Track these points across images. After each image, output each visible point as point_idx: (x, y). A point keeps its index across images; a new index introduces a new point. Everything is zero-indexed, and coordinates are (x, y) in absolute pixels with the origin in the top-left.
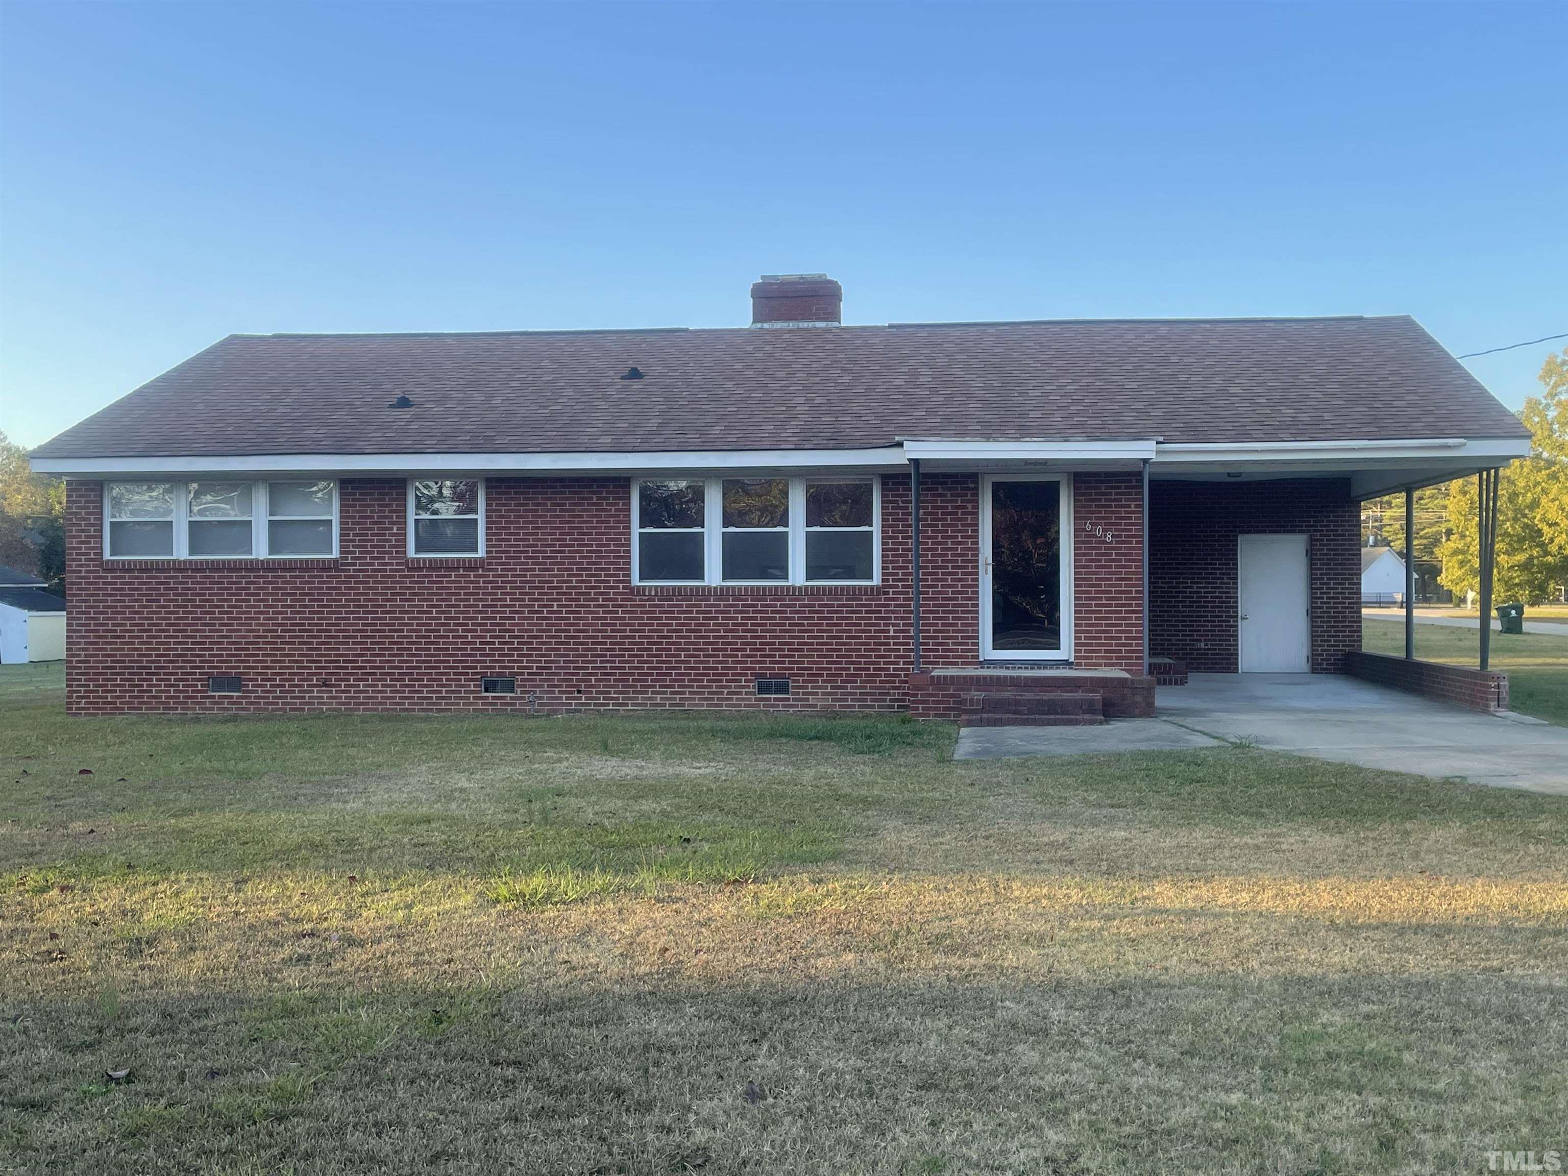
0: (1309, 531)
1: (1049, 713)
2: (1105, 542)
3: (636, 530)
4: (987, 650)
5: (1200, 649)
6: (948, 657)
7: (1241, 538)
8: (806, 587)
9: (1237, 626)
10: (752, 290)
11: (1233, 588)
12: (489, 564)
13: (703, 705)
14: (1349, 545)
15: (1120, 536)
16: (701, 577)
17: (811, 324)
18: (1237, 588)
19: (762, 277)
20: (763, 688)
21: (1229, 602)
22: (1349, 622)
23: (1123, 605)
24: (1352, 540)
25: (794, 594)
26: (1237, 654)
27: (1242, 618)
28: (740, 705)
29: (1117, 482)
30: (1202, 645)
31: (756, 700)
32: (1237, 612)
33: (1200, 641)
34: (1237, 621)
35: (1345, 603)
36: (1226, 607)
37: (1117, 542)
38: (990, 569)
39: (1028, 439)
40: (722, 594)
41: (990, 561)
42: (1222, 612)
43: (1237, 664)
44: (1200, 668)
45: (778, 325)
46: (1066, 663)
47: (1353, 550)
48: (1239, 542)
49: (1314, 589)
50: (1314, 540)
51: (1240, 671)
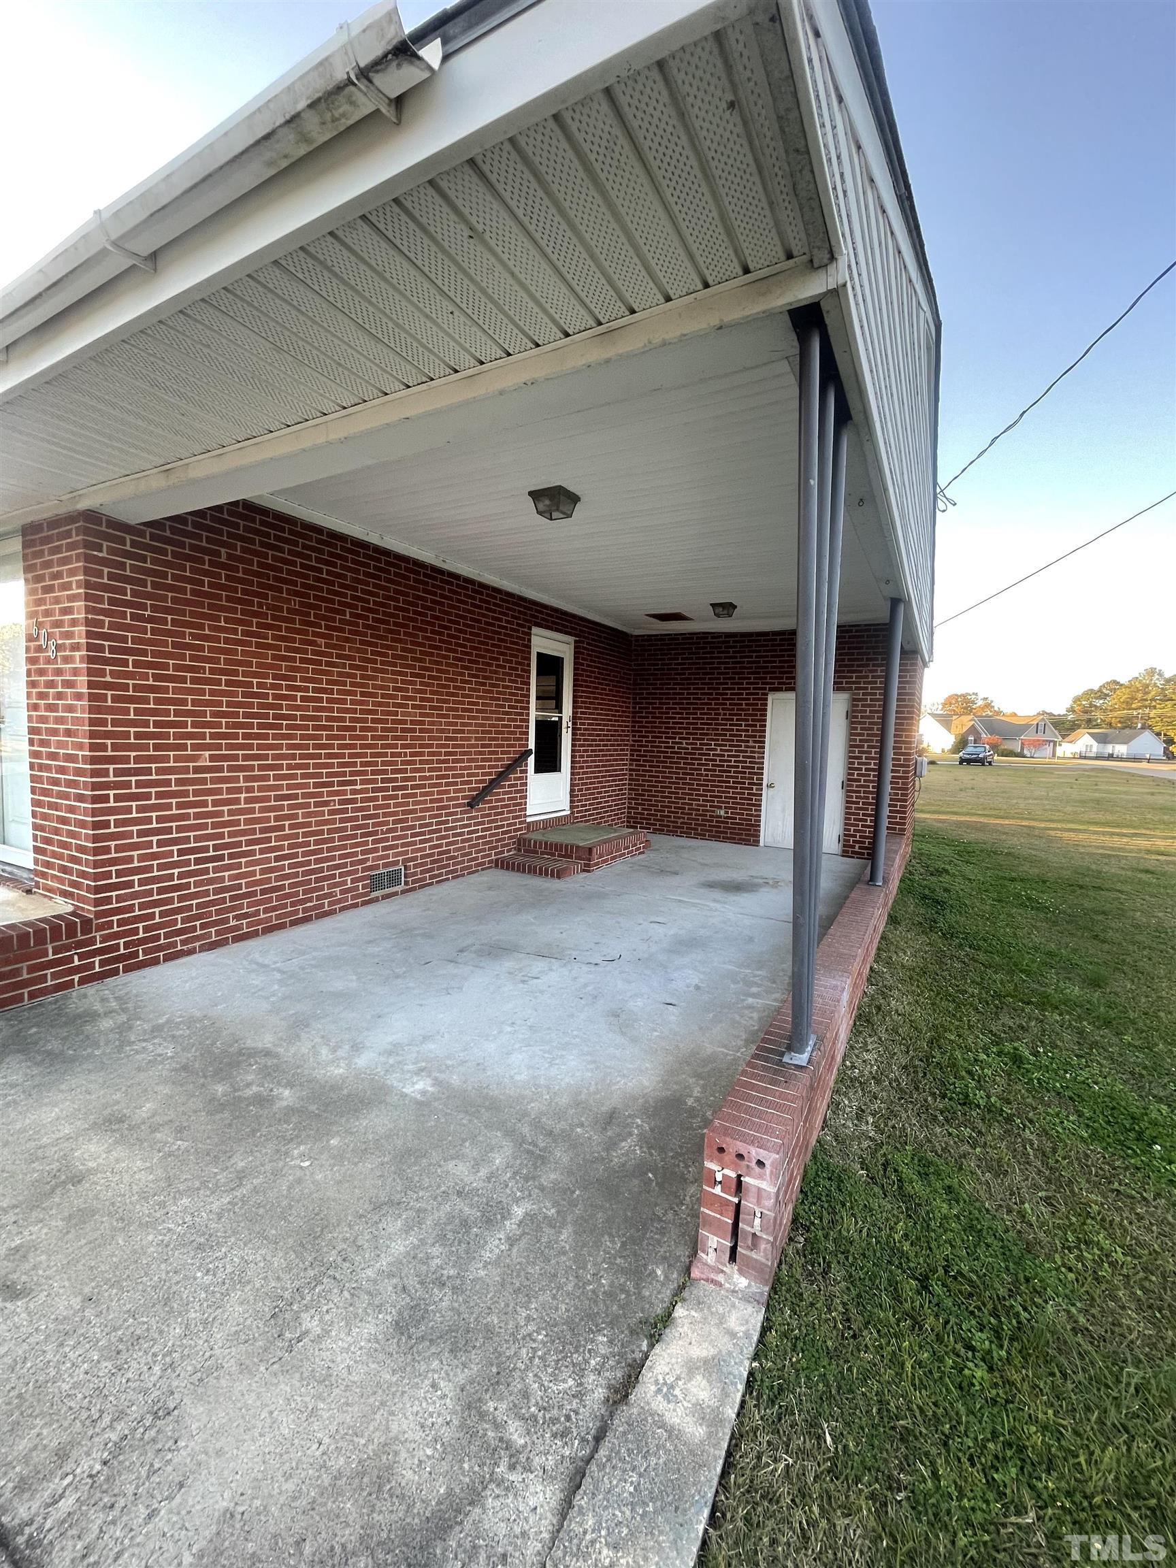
0: (850, 689)
5: (720, 817)
7: (771, 697)
9: (761, 795)
11: (759, 752)
18: (764, 752)
21: (753, 767)
26: (759, 825)
27: (770, 786)
30: (722, 813)
32: (762, 779)
33: (720, 808)
34: (762, 789)
36: (750, 773)
42: (745, 778)
43: (758, 836)
44: (719, 837)
48: (769, 702)
49: (850, 757)
50: (854, 700)
51: (761, 844)
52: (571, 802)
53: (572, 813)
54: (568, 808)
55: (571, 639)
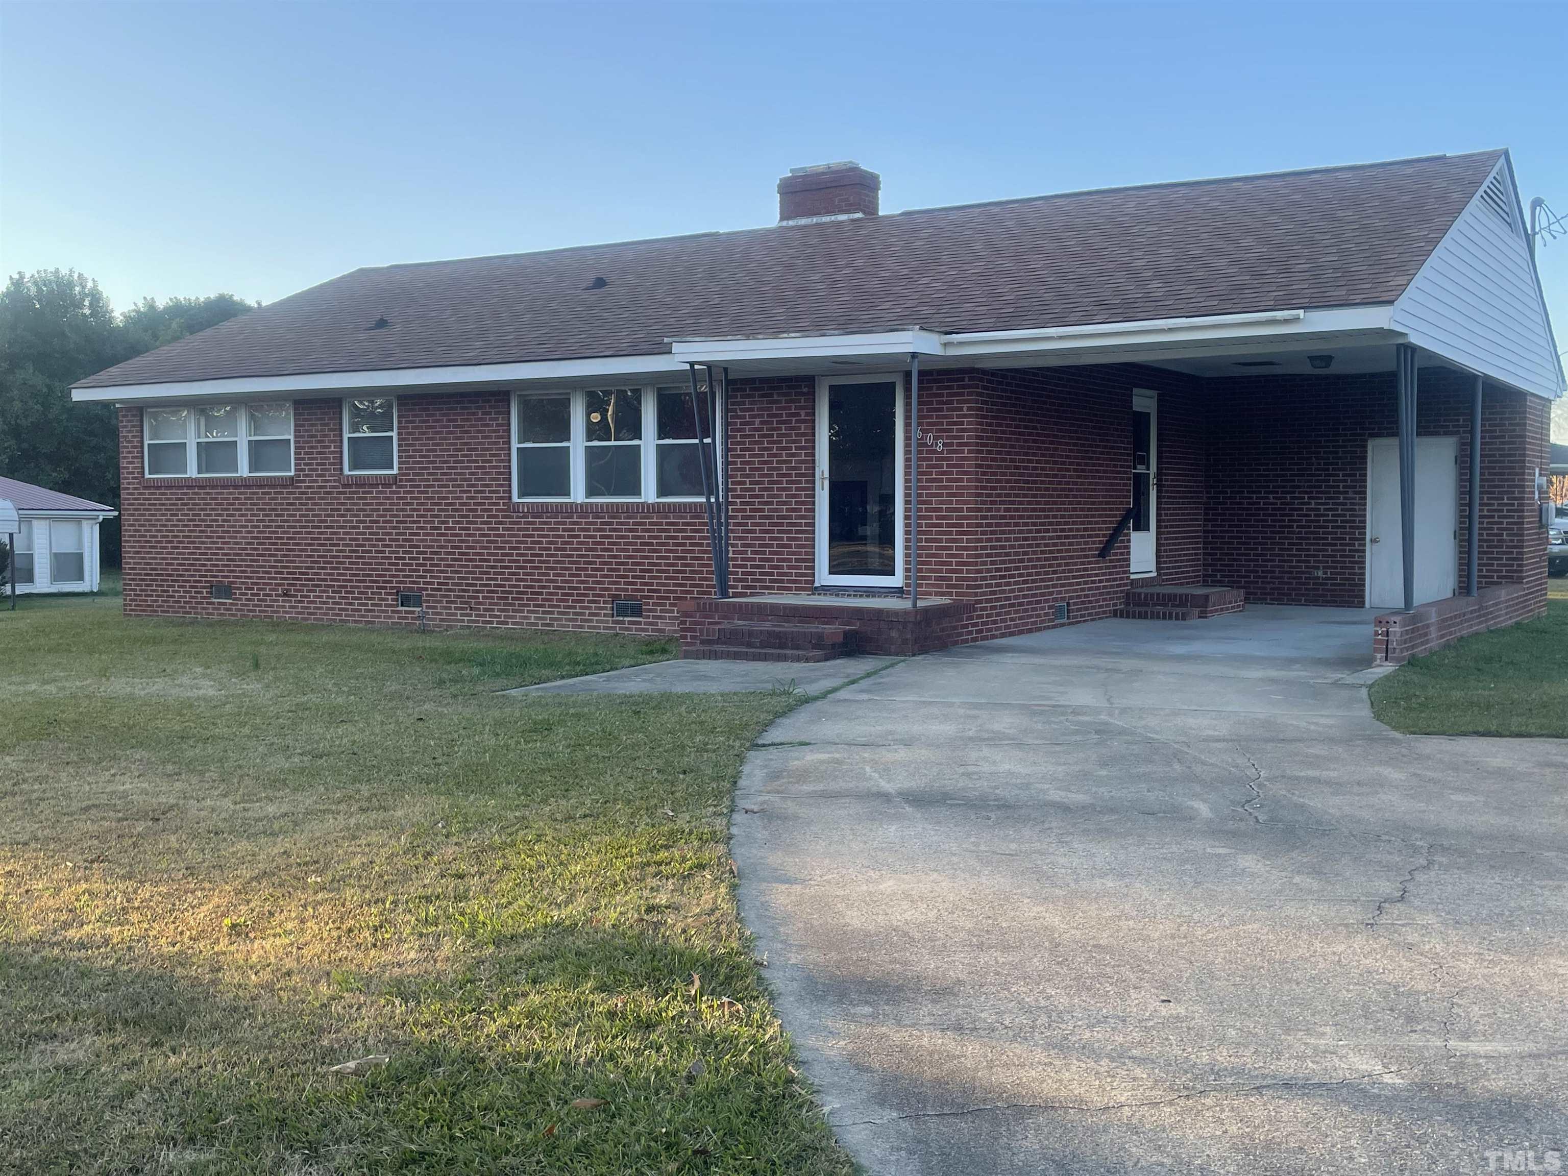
0: (1457, 433)
1: (780, 647)
2: (935, 452)
3: (515, 445)
4: (824, 576)
5: (1318, 578)
6: (782, 581)
7: (1371, 444)
8: (659, 504)
9: (1364, 551)
10: (779, 186)
11: (1360, 504)
12: (401, 480)
13: (568, 626)
14: (1510, 449)
15: (952, 444)
16: (568, 494)
17: (833, 218)
18: (1365, 504)
19: (791, 171)
20: (622, 611)
21: (1354, 521)
22: (1507, 547)
23: (953, 525)
24: (1514, 443)
25: (643, 512)
26: (1364, 585)
27: (1374, 541)
28: (599, 628)
29: (949, 380)
30: (1320, 573)
31: (613, 622)
32: (1365, 533)
33: (1318, 568)
34: (1364, 545)
35: (1502, 523)
36: (1350, 527)
37: (949, 452)
38: (827, 483)
39: (785, 335)
40: (583, 510)
41: (827, 475)
42: (1346, 533)
43: (1363, 597)
44: (1317, 601)
45: (803, 221)
46: (899, 592)
47: (1515, 455)
48: (1369, 448)
49: (1462, 505)
50: (1463, 444)
51: (1367, 605)
52: (1158, 563)
53: (1159, 574)
54: (1154, 568)
55: (1154, 393)
